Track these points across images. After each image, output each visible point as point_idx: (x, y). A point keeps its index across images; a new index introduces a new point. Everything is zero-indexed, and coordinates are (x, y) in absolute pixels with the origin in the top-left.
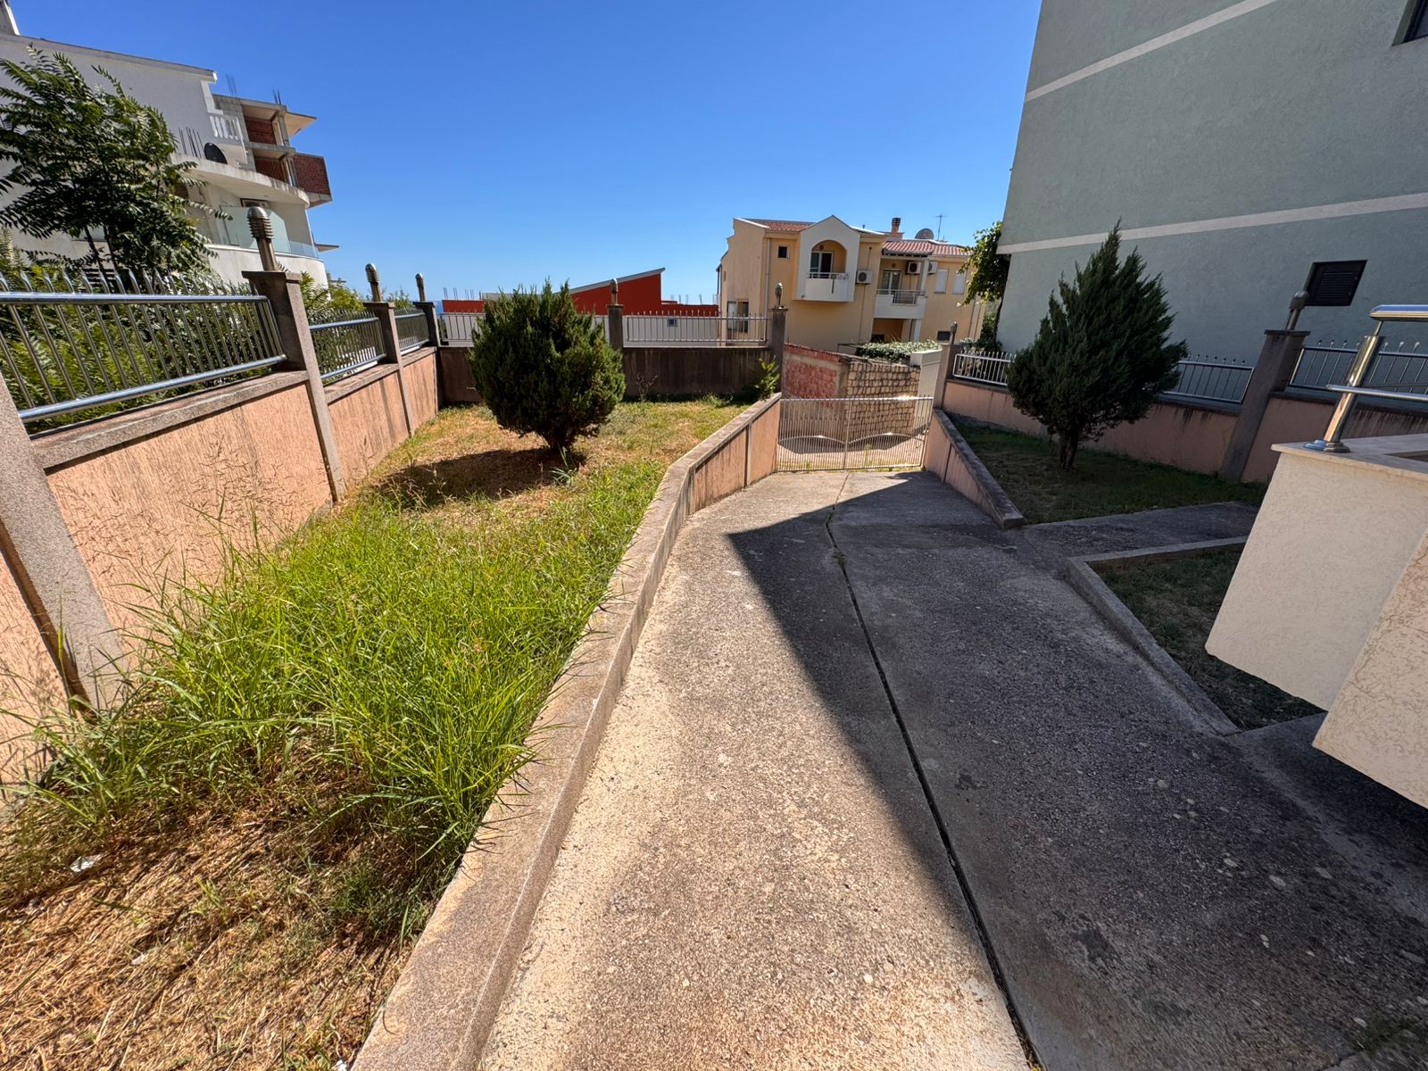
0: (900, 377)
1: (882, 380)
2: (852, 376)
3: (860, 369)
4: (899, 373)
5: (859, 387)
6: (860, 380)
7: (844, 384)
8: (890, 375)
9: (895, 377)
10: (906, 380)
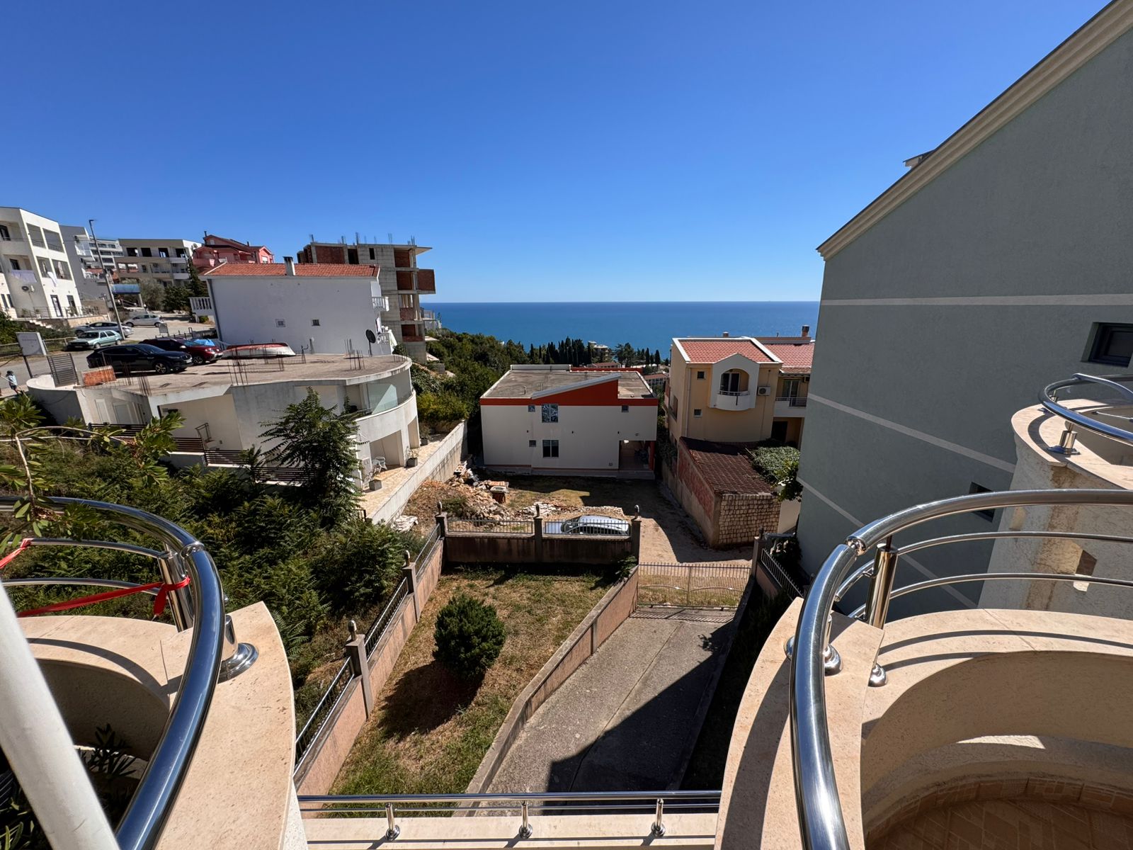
0: (764, 502)
1: (749, 505)
2: (724, 503)
3: (730, 499)
4: (763, 500)
5: (730, 510)
6: (731, 505)
7: (718, 509)
8: (755, 502)
9: (759, 502)
10: (769, 504)
